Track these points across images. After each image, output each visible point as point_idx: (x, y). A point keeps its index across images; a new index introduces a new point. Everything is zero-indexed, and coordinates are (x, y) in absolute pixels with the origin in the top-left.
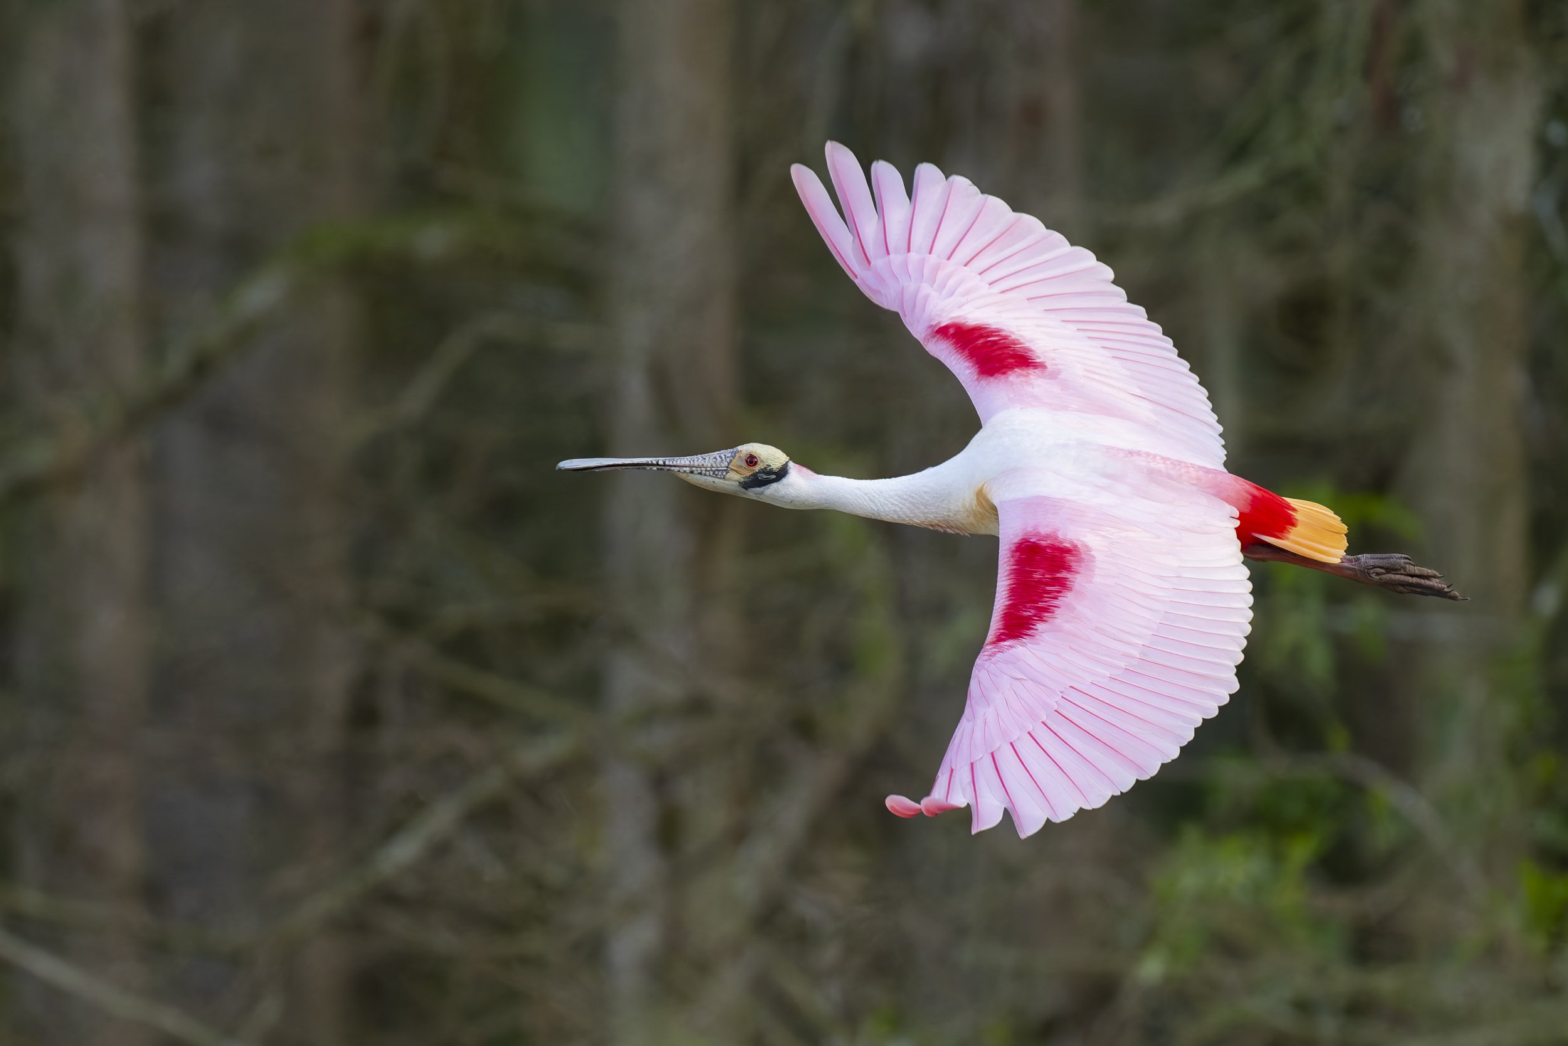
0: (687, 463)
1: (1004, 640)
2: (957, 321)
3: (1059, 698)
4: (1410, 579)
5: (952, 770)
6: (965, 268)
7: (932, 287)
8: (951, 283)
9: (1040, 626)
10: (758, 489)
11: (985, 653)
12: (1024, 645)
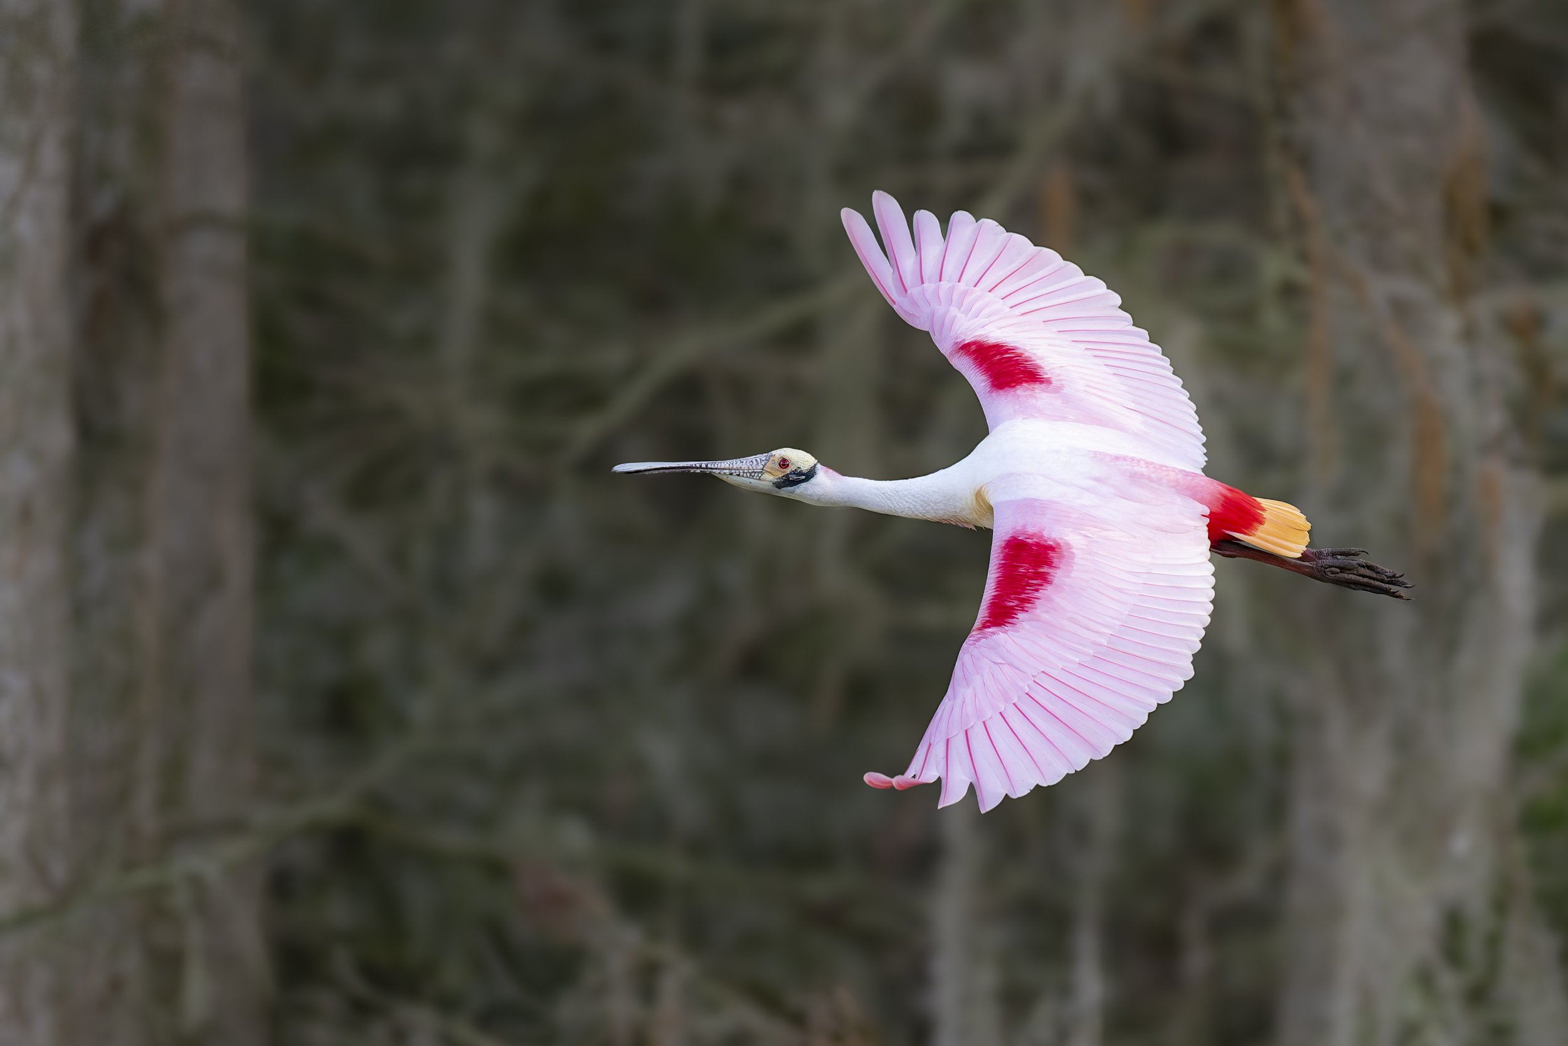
0: (727, 466)
1: (989, 627)
2: (979, 339)
3: (1031, 683)
4: (1360, 579)
5: (930, 744)
6: (989, 293)
7: (959, 310)
8: (977, 306)
9: (1021, 616)
10: (789, 488)
11: (971, 639)
12: (1006, 632)
